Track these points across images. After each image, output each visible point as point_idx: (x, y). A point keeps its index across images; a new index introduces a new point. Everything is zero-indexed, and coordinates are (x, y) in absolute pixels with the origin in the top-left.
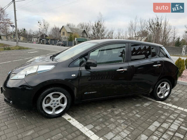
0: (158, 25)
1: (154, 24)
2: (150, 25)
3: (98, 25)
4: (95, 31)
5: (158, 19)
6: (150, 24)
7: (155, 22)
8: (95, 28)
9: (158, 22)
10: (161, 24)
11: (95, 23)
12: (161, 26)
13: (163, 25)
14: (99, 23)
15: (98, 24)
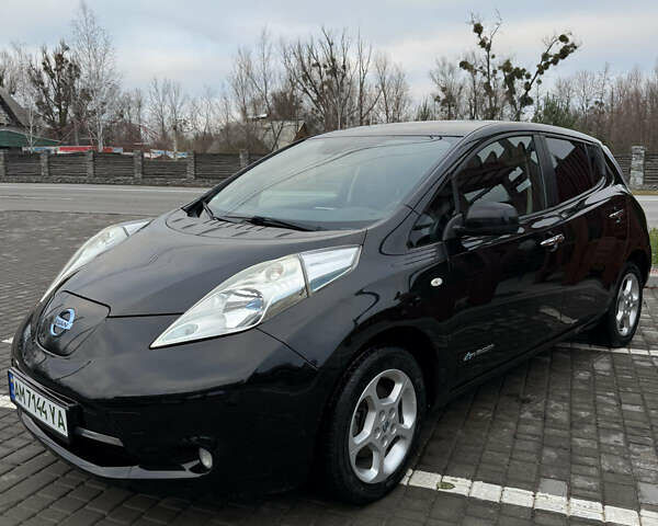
0: (334, 71)
1: (318, 64)
2: (304, 69)
3: (58, 64)
4: (46, 92)
5: (331, 44)
6: (303, 65)
7: (322, 56)
8: (45, 77)
9: (333, 60)
10: (344, 67)
11: (44, 52)
12: (348, 75)
13: (352, 70)
14: (67, 55)
15: (59, 58)
